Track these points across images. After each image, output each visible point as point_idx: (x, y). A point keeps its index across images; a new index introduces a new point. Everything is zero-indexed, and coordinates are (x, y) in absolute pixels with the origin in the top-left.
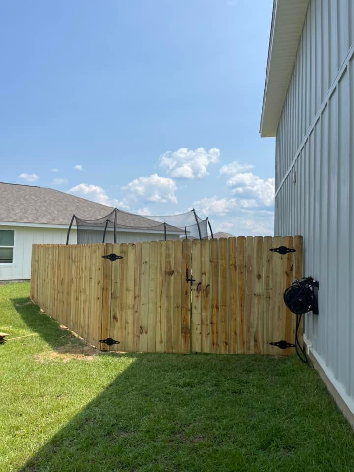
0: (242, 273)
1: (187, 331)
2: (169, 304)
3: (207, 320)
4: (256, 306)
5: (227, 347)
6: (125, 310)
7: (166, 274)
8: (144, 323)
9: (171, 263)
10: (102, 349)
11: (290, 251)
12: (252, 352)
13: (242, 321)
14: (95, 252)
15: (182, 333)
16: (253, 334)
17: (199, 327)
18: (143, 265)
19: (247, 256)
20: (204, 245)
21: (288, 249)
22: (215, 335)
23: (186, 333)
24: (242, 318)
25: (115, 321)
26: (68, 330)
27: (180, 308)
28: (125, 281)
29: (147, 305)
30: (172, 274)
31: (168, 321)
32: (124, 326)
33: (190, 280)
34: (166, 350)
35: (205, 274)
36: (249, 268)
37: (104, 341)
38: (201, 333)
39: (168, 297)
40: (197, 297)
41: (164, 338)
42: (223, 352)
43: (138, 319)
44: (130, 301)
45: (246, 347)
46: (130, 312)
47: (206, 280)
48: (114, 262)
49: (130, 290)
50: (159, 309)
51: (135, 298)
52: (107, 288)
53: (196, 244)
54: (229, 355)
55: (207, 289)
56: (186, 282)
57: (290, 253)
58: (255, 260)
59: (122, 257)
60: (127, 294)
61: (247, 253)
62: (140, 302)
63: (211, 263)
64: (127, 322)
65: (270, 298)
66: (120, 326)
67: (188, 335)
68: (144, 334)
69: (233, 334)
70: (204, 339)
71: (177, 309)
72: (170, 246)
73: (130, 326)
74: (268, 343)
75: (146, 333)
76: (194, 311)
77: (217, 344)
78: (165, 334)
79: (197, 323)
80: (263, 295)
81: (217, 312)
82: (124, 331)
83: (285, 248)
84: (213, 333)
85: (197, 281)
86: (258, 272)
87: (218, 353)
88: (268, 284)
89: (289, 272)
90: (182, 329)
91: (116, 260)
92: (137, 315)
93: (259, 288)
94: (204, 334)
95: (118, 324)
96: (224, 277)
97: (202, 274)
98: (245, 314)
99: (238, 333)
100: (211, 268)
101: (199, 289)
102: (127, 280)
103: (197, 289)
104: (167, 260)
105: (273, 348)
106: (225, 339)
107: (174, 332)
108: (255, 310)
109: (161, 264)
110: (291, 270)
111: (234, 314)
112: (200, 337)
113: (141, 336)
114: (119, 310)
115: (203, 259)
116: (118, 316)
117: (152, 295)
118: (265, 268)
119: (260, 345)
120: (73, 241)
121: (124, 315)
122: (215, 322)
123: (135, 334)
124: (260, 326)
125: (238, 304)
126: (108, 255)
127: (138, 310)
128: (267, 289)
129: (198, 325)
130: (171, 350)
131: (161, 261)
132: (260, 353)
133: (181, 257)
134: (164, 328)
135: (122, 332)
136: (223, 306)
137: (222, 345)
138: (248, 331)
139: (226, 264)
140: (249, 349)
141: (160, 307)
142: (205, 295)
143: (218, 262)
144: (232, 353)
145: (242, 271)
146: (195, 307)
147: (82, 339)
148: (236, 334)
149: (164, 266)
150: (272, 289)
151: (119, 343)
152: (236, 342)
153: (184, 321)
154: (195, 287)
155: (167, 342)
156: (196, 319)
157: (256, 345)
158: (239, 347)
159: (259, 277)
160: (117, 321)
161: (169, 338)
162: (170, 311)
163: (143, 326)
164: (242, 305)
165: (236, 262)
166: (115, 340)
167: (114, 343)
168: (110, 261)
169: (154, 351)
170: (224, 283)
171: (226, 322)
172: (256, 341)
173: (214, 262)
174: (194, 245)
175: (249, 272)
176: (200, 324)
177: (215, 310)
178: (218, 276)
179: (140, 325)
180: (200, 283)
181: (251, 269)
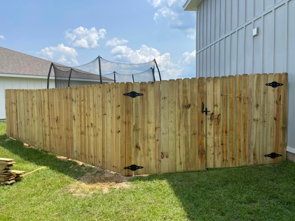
0: (245, 103)
1: (202, 153)
2: (187, 132)
3: (218, 142)
4: (255, 128)
5: (234, 161)
6: (146, 140)
7: (184, 108)
8: (164, 149)
9: (188, 98)
10: (126, 175)
11: (280, 85)
12: (252, 163)
13: (245, 141)
14: (110, 91)
15: (199, 154)
16: (252, 150)
17: (212, 148)
18: (162, 101)
19: (249, 90)
20: (216, 82)
21: (278, 83)
22: (225, 153)
23: (202, 154)
24: (245, 139)
25: (138, 150)
26: (70, 159)
27: (197, 135)
28: (146, 116)
29: (167, 134)
30: (189, 107)
31: (187, 145)
32: (146, 153)
33: (204, 111)
34: (185, 169)
35: (217, 106)
36: (250, 99)
37: (128, 168)
38: (213, 153)
39: (186, 126)
40: (211, 125)
41: (183, 159)
42: (231, 166)
43: (159, 146)
44: (151, 132)
45: (247, 160)
46: (151, 141)
47: (217, 111)
48: (134, 99)
49: (151, 123)
50: (178, 137)
51: (156, 129)
52: (129, 122)
53: (209, 81)
54: (235, 167)
55: (219, 118)
56: (201, 112)
57: (280, 86)
58: (255, 93)
59: (142, 95)
60: (148, 126)
61: (249, 87)
62: (160, 131)
63: (221, 96)
64: (149, 150)
65: (265, 122)
66: (142, 153)
67: (204, 156)
68: (165, 158)
69: (238, 151)
70: (216, 157)
71: (194, 136)
72: (187, 84)
73: (152, 153)
74: (263, 155)
75: (167, 157)
76: (208, 136)
77: (226, 160)
78: (184, 157)
79: (211, 146)
80: (260, 120)
81: (226, 135)
82: (147, 157)
83: (276, 82)
84: (223, 152)
85: (211, 112)
86: (257, 102)
87: (227, 167)
88: (264, 111)
89: (278, 101)
90: (199, 151)
91: (137, 97)
92: (158, 142)
93: (257, 114)
94: (216, 154)
95: (140, 152)
96: (231, 108)
97: (215, 106)
98: (247, 135)
99: (242, 150)
100: (221, 101)
101: (212, 118)
102: (147, 114)
103: (211, 118)
104: (184, 95)
105: (266, 159)
106: (232, 156)
107: (192, 154)
108: (254, 131)
109: (179, 99)
110: (280, 99)
111: (239, 136)
112: (213, 156)
113: (162, 160)
114: (141, 140)
115: (215, 93)
116: (140, 145)
117: (171, 125)
118: (262, 99)
119: (258, 157)
120: (52, 86)
121: (146, 144)
122: (225, 143)
123: (157, 158)
124: (257, 143)
125: (242, 128)
126: (128, 93)
127: (159, 139)
128: (263, 115)
129: (212, 147)
130: (189, 169)
131: (179, 96)
132: (257, 163)
133: (197, 93)
134: (183, 152)
135: (145, 158)
136: (230, 130)
137: (230, 161)
138: (249, 148)
139: (233, 96)
140: (249, 161)
141: (179, 135)
142: (217, 123)
143: (227, 96)
144: (237, 166)
145: (245, 102)
146: (209, 133)
147: (94, 167)
148: (240, 151)
149: (181, 101)
150: (266, 114)
151: (142, 167)
152: (240, 157)
153: (200, 144)
154: (209, 117)
155: (186, 163)
156: (210, 143)
157: (255, 158)
158: (242, 161)
159: (257, 106)
160: (140, 149)
161: (187, 160)
162: (188, 138)
163: (164, 151)
164: (244, 129)
165: (240, 95)
166: (139, 166)
167: (138, 169)
168: (131, 98)
169: (175, 172)
170: (231, 112)
171: (233, 143)
172: (254, 155)
173: (224, 95)
174: (208, 82)
175: (250, 103)
176: (213, 146)
177: (224, 134)
178: (227, 107)
179: (161, 151)
180: (213, 114)
181: (251, 100)
